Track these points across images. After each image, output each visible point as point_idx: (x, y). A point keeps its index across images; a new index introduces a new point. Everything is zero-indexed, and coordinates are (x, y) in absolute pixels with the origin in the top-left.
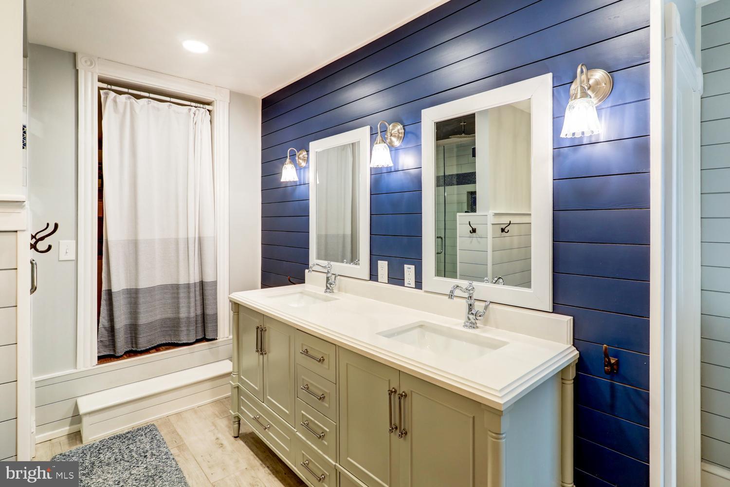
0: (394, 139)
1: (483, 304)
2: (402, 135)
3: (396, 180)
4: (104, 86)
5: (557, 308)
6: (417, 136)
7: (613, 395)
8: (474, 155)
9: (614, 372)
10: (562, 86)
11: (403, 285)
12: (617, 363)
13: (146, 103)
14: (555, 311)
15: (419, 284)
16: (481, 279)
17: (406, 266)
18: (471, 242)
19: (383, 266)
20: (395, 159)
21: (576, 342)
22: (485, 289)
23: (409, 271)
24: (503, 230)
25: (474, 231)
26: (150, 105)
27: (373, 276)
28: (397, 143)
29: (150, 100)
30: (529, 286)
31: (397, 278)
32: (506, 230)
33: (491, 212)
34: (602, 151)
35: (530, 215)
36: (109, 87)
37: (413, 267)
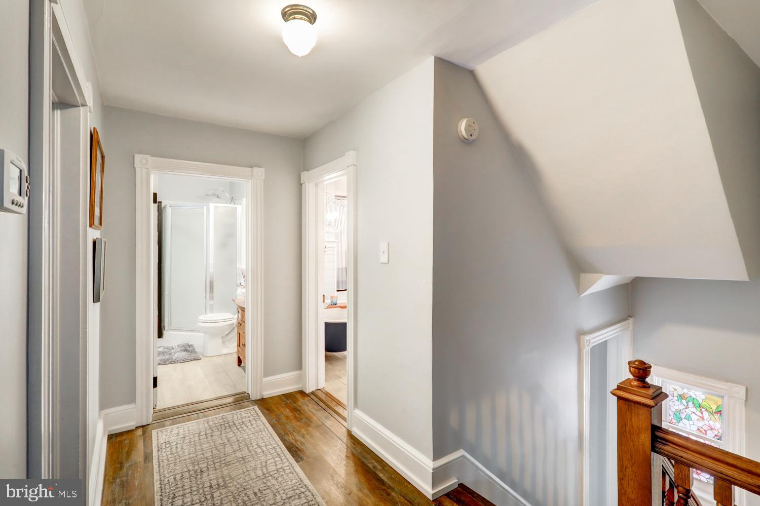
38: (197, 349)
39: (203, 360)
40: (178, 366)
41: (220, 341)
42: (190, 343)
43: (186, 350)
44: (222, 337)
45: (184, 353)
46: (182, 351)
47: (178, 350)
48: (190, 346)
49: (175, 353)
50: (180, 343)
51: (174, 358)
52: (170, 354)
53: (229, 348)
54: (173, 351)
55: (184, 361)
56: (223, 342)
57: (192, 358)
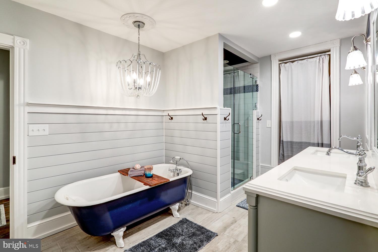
4: (281, 62)
13: (297, 63)
26: (299, 63)
29: (298, 61)
36: (283, 62)
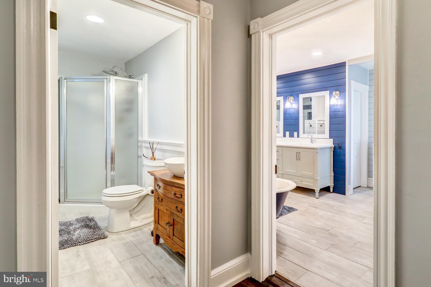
0: (291, 101)
1: (314, 139)
2: (293, 100)
3: (292, 111)
5: (330, 137)
6: (298, 100)
7: (340, 153)
8: (311, 101)
9: (340, 147)
10: (331, 93)
11: (294, 137)
12: (341, 146)
14: (330, 138)
15: (298, 136)
16: (314, 133)
17: (294, 132)
18: (310, 130)
19: (287, 133)
20: (291, 105)
21: (334, 144)
22: (315, 136)
23: (295, 134)
24: (321, 126)
25: (311, 126)
27: (285, 136)
28: (292, 102)
30: (325, 134)
31: (291, 136)
32: (322, 126)
33: (317, 119)
34: (338, 106)
35: (325, 120)
37: (297, 133)
38: (101, 224)
39: (111, 237)
40: (80, 248)
41: (128, 214)
42: (90, 216)
43: (87, 226)
44: (130, 211)
45: (85, 230)
46: (82, 227)
47: (78, 226)
48: (91, 220)
49: (75, 230)
50: (79, 217)
51: (74, 238)
52: (69, 233)
53: (136, 220)
54: (71, 228)
55: (87, 241)
56: (131, 215)
57: (97, 236)
